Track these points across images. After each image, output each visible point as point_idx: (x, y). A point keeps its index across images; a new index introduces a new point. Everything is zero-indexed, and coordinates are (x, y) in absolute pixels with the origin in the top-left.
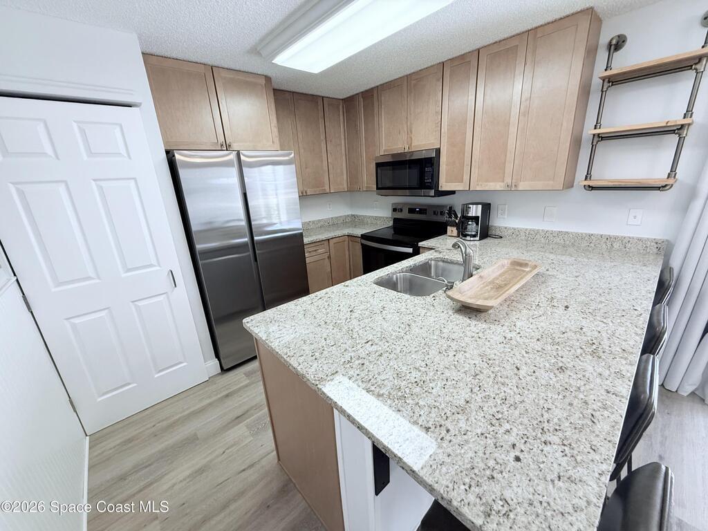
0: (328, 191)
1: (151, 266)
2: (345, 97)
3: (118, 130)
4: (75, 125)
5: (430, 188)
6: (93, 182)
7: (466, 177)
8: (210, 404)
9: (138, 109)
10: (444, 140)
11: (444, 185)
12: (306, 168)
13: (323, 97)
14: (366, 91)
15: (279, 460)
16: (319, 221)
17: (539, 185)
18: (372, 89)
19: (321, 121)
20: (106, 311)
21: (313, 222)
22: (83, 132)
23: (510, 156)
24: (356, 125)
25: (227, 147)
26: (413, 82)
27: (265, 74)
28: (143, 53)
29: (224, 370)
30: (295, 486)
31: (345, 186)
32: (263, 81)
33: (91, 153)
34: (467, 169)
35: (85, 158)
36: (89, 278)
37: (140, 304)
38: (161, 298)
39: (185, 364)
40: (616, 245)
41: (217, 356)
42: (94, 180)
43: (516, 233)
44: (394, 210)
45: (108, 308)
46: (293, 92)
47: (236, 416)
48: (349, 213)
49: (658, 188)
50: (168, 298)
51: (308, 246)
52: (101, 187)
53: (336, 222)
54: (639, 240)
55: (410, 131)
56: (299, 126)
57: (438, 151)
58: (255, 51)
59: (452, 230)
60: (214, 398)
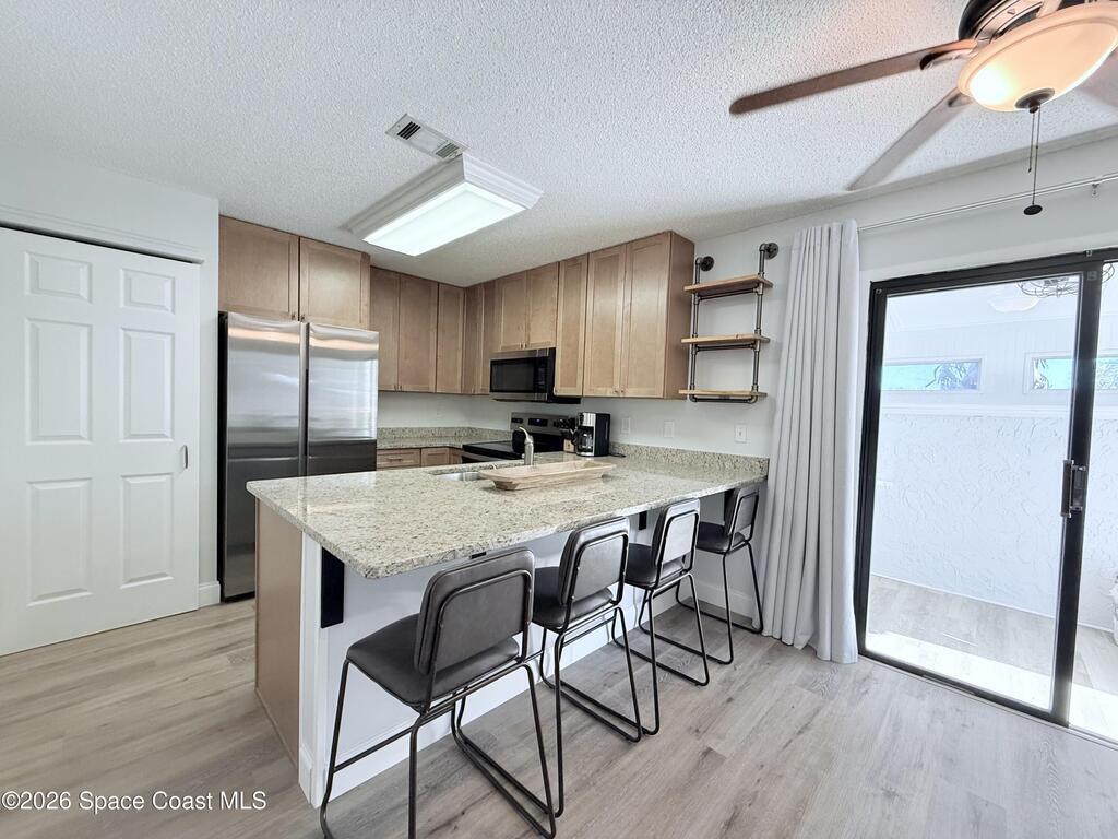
0: (432, 390)
1: (162, 436)
2: (466, 286)
3: (168, 285)
4: (122, 273)
5: (543, 391)
6: (122, 332)
7: (579, 382)
8: (189, 634)
9: (198, 266)
10: (559, 339)
11: (560, 389)
12: (406, 358)
13: (439, 283)
14: (487, 282)
15: (257, 685)
16: (420, 429)
17: (643, 392)
18: (494, 281)
19: (434, 309)
20: (86, 482)
21: (411, 430)
22: (128, 280)
23: (617, 360)
24: (476, 319)
25: (301, 319)
26: (532, 278)
27: (363, 250)
28: (220, 216)
29: (225, 600)
30: (266, 713)
31: (458, 387)
32: (359, 257)
33: (129, 299)
34: (580, 372)
35: (122, 305)
36: (80, 438)
37: (132, 481)
38: (164, 478)
39: (170, 578)
40: (727, 465)
41: (220, 577)
42: (124, 329)
43: (639, 450)
44: (514, 420)
45: (89, 479)
46: (400, 273)
47: (219, 646)
48: (466, 425)
49: (744, 401)
50: (172, 480)
51: (382, 453)
52: (130, 338)
53: (444, 433)
54: (745, 458)
55: (528, 328)
56: (402, 312)
57: (553, 351)
58: (346, 227)
59: (568, 445)
60: (197, 628)
